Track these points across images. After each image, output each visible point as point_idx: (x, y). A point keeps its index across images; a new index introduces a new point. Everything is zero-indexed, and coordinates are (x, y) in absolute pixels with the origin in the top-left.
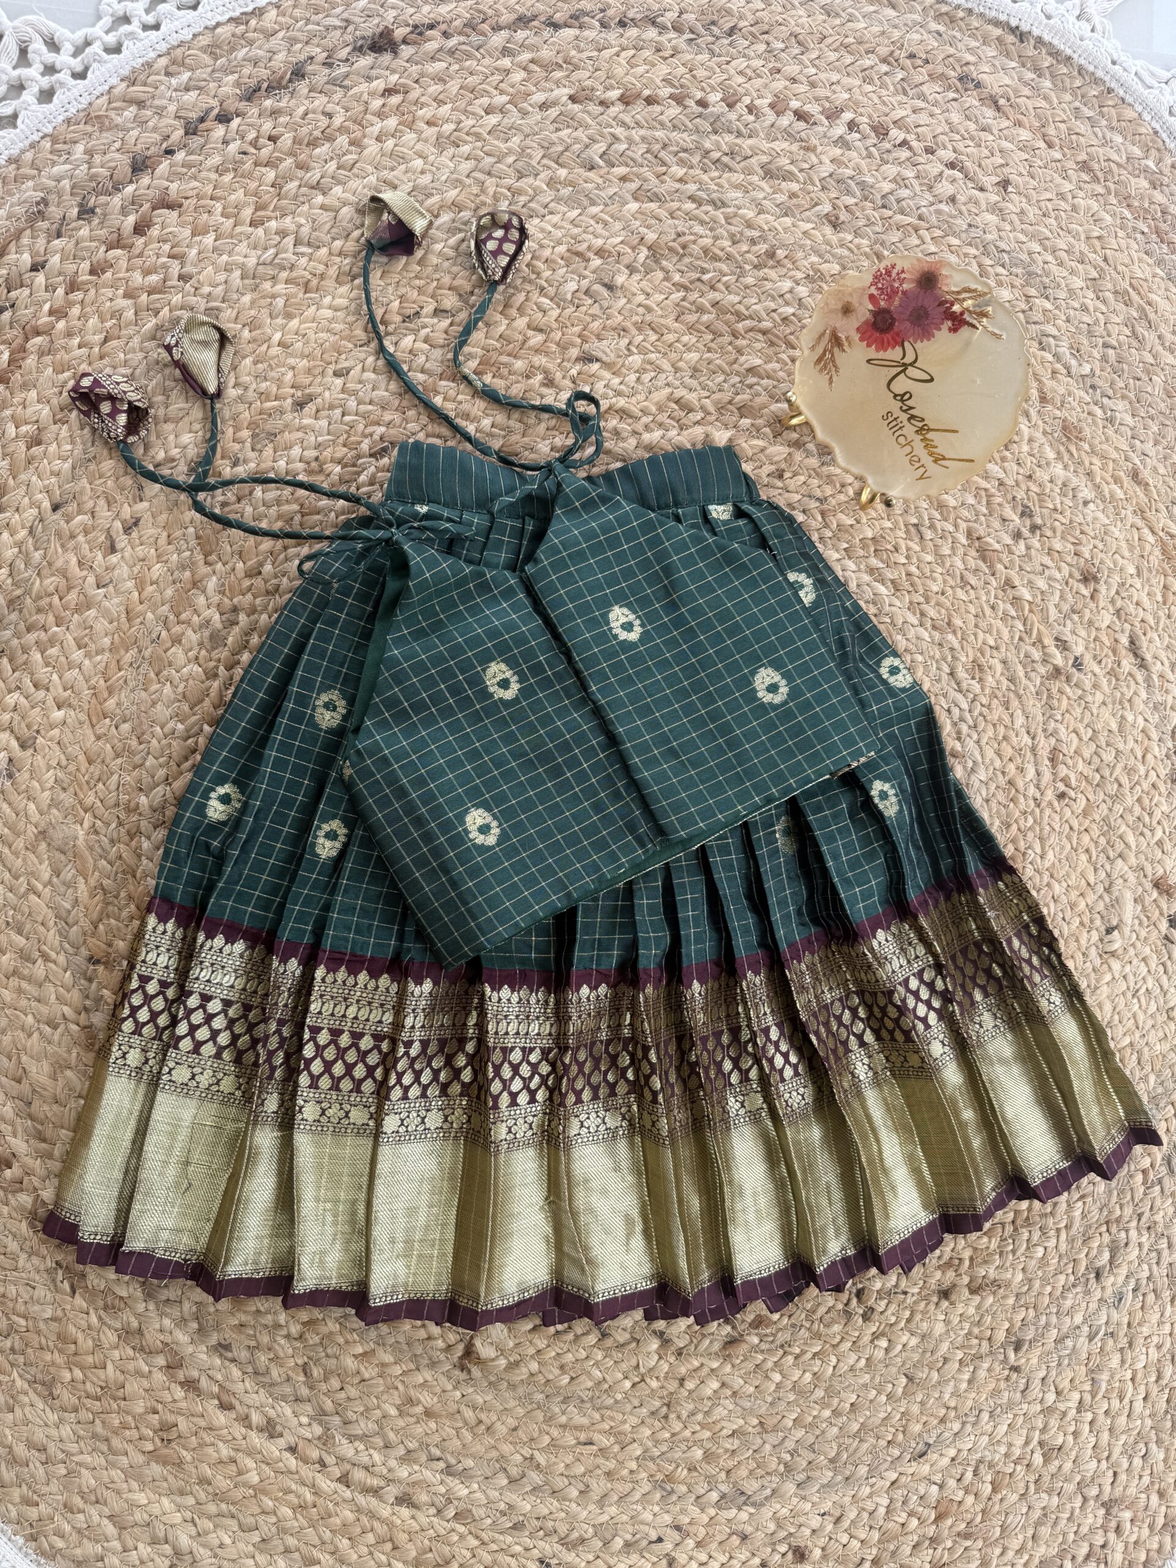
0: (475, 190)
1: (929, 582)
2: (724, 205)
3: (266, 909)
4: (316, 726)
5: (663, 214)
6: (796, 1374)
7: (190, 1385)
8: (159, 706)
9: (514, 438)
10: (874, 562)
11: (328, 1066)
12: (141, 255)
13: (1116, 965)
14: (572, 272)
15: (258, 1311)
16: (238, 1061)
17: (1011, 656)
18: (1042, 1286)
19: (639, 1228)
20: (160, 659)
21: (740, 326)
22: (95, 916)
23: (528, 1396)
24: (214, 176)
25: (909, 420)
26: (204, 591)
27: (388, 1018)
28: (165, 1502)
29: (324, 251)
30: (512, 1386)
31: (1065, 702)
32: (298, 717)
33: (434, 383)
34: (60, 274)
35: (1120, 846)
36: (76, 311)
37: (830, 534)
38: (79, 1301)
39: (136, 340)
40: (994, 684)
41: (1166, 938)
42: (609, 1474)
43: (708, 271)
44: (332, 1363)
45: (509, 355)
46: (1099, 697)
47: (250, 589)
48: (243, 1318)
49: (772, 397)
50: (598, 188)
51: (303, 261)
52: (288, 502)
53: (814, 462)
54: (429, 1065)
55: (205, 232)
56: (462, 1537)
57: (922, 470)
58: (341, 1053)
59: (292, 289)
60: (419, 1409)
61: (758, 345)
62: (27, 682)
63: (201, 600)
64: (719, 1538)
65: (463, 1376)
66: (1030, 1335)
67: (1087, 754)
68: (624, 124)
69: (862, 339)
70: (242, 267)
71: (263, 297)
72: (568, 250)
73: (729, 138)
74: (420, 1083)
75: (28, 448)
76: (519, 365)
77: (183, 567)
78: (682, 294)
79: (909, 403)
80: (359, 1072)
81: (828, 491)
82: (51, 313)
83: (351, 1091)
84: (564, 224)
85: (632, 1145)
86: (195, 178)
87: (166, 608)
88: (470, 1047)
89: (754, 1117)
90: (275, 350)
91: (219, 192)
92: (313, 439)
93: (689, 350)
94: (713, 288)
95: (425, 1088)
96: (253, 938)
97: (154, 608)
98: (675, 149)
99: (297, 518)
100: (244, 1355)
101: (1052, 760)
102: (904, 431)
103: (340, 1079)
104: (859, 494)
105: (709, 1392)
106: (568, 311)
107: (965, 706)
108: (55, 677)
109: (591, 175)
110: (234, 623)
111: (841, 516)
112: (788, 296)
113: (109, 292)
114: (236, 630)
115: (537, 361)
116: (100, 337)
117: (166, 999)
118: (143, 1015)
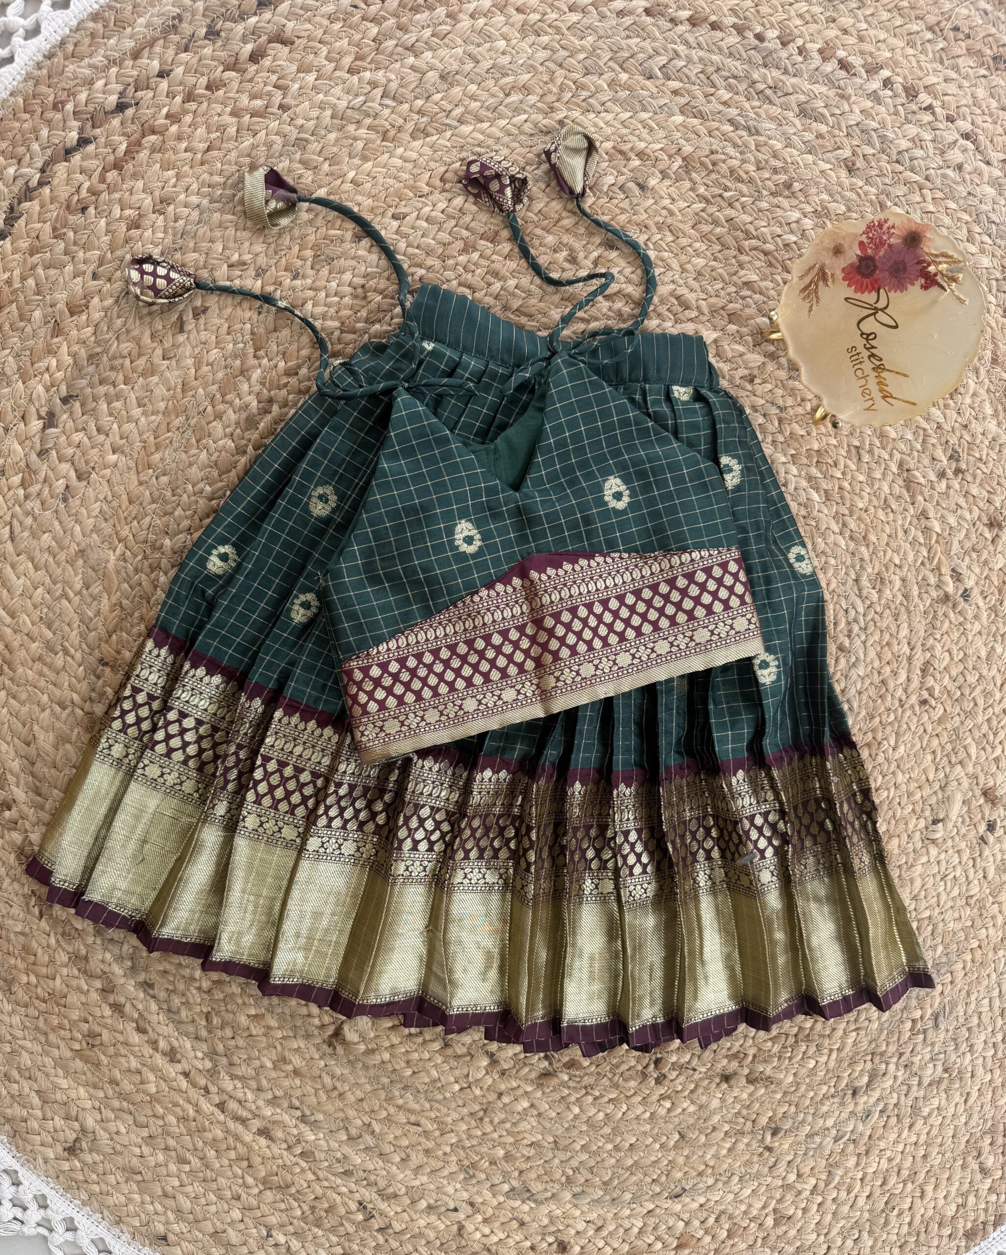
0: (545, 78)
1: (856, 498)
2: (758, 133)
3: (243, 654)
4: (309, 512)
5: (702, 130)
6: (592, 1111)
7: (117, 1008)
8: (194, 468)
9: (533, 301)
10: (814, 471)
11: (272, 789)
12: (250, 81)
13: (934, 851)
14: (613, 168)
15: (180, 964)
16: (200, 769)
17: (911, 577)
18: (807, 1090)
20: (202, 429)
21: (747, 244)
22: (111, 627)
23: (377, 1078)
24: (326, 22)
25: (869, 357)
26: (248, 380)
27: (326, 761)
28: (82, 1090)
29: (406, 106)
30: (366, 1067)
31: (947, 624)
32: (295, 502)
33: (475, 242)
34: (181, 84)
35: (962, 755)
36: (188, 118)
37: (782, 439)
38: (44, 924)
39: (234, 154)
40: (890, 597)
41: (982, 838)
42: (427, 1151)
43: (730, 190)
44: (229, 1017)
45: (543, 229)
46: (977, 627)
47: (286, 385)
48: (168, 967)
49: (759, 311)
50: (651, 96)
51: (387, 112)
52: (332, 318)
53: (783, 374)
54: (353, 804)
55: (308, 71)
56: (303, 1171)
57: (871, 402)
58: (284, 781)
59: (373, 135)
60: (289, 1068)
61: (758, 264)
62: (92, 426)
63: (245, 387)
64: (502, 1220)
65: (329, 1050)
66: (787, 1126)
67: (954, 672)
68: (687, 43)
69: (844, 279)
70: (334, 107)
71: (347, 138)
72: (614, 148)
73: (776, 73)
74: (342, 817)
75: (128, 230)
76: (550, 239)
77: (235, 356)
78: (703, 205)
79: (873, 343)
80: (296, 798)
81: (790, 402)
82: (167, 116)
83: (286, 812)
84: (616, 123)
85: (503, 899)
86: (309, 21)
87: (215, 387)
88: (387, 798)
89: (604, 898)
90: (348, 186)
91: (327, 38)
92: (364, 268)
93: (698, 255)
94: (730, 205)
95: (346, 822)
96: (229, 675)
97: (205, 386)
98: (727, 74)
99: (337, 333)
100: (163, 995)
101: (923, 671)
102: (863, 366)
103: (280, 801)
104: (815, 410)
105: (519, 1108)
106: (602, 201)
107: (861, 610)
108: (115, 426)
109: (648, 83)
110: (267, 412)
111: (795, 426)
112: (794, 225)
113: (218, 108)
114: (269, 417)
115: (566, 239)
116: (203, 146)
117: (151, 709)
118: (131, 718)
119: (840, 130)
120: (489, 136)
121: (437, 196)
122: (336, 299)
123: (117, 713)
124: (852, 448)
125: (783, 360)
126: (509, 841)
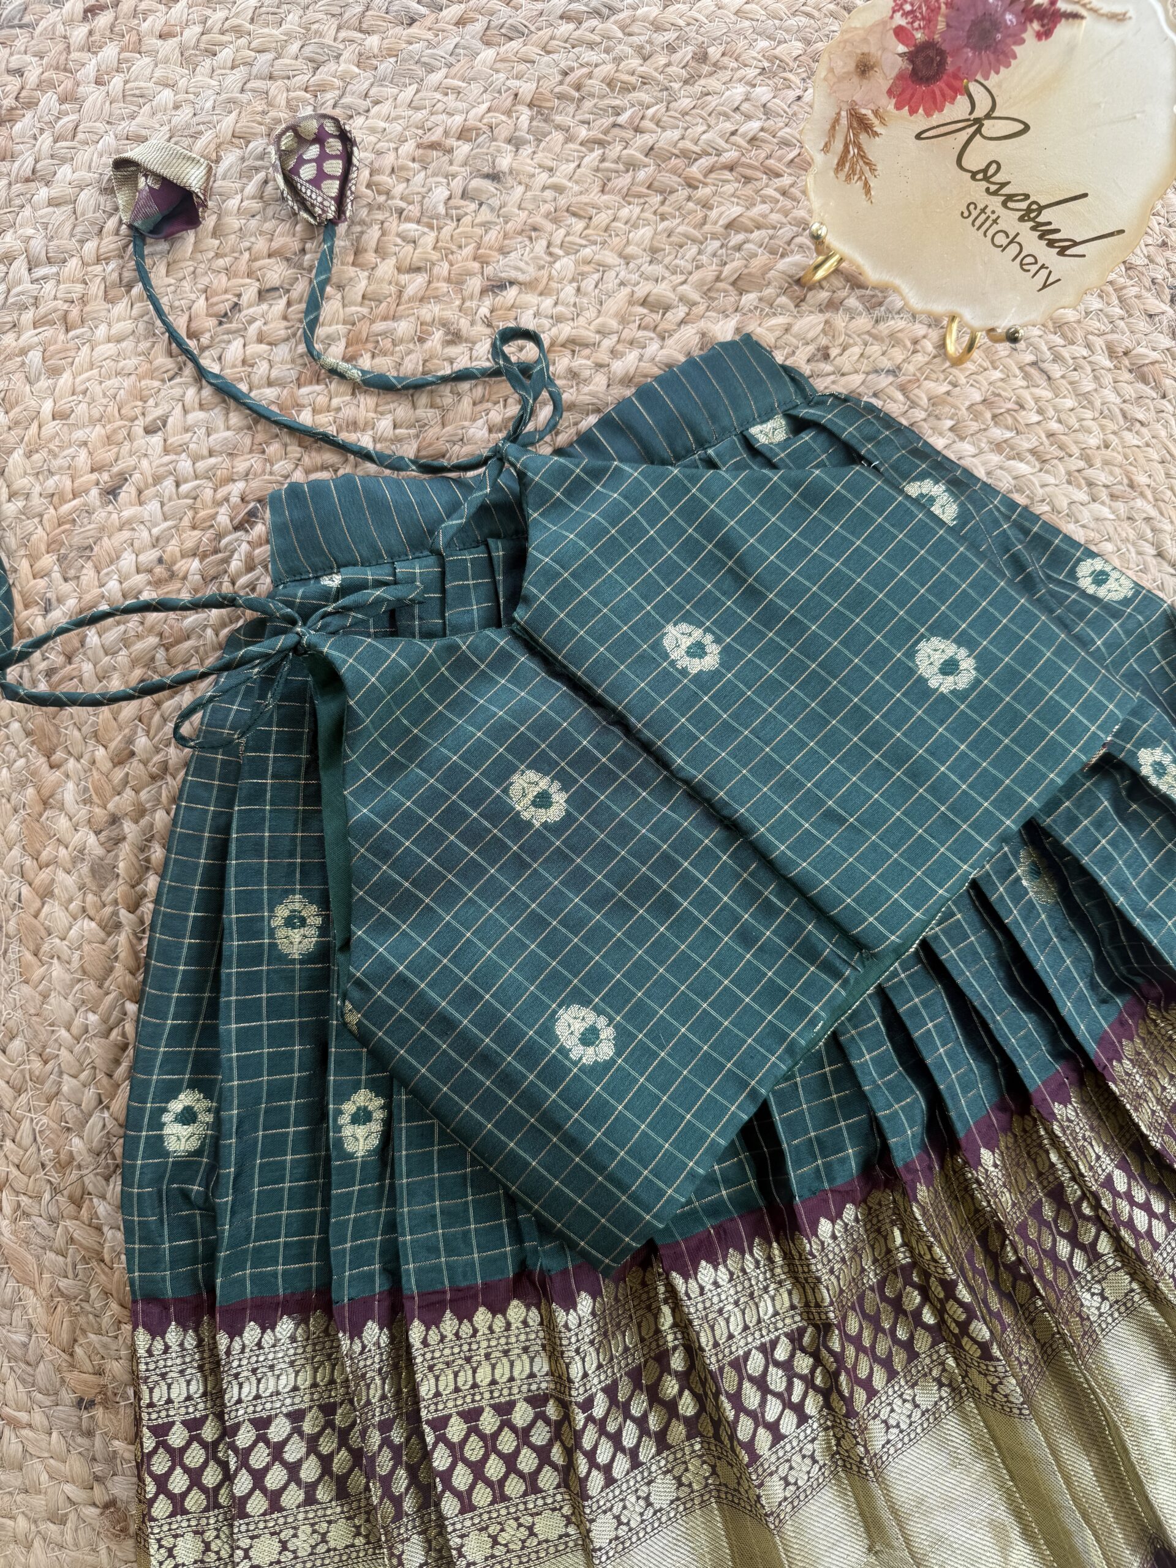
0: (259, 106)
1: (1081, 436)
2: (613, 10)
3: (305, 1257)
4: (283, 958)
5: (532, 51)
8: (53, 999)
9: (432, 433)
10: (998, 433)
11: (477, 1469)
14: (435, 175)
16: (342, 1493)
19: (1015, 1533)
20: (32, 930)
21: (695, 170)
22: (65, 1336)
25: (1004, 204)
26: (62, 808)
27: (542, 1365)
29: (74, 263)
32: (250, 956)
33: (292, 395)
37: (923, 415)
43: (624, 110)
45: (385, 318)
47: (125, 782)
49: (773, 252)
50: (430, 45)
51: (49, 287)
52: (139, 637)
53: (863, 322)
54: (627, 1415)
57: (1044, 273)
58: (490, 1442)
59: (48, 332)
61: (729, 188)
63: (63, 823)
69: (899, 107)
72: (419, 146)
74: (623, 1450)
76: (404, 327)
77: (22, 785)
78: (598, 152)
79: (999, 178)
80: (527, 1461)
81: (898, 355)
83: (525, 1494)
84: (400, 111)
85: (965, 1418)
87: (16, 851)
88: (677, 1362)
89: (1126, 1307)
92: (145, 534)
93: (635, 226)
94: (638, 130)
95: (634, 1453)
99: (161, 655)
102: (1002, 225)
103: (502, 1482)
104: (942, 345)
106: (447, 231)
109: (414, 30)
110: (120, 840)
111: (929, 385)
112: (745, 107)
114: (125, 848)
115: (427, 313)
117: (204, 1444)
118: (178, 1482)
123: (151, 1488)
124: (1028, 368)
125: (852, 302)
126: (917, 1314)
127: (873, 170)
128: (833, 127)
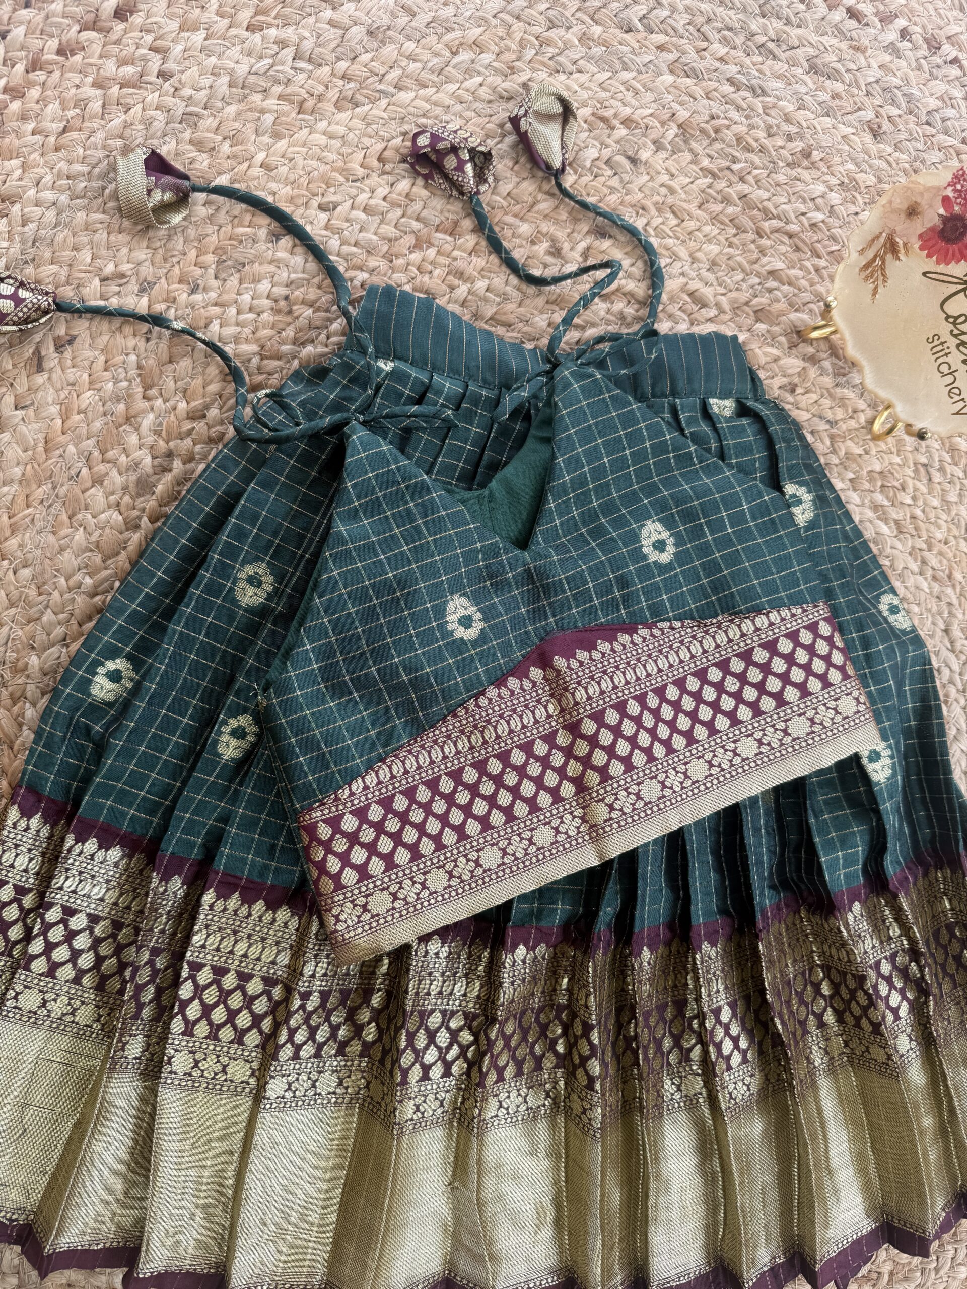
0: (501, 32)
1: (932, 528)
2: (764, 93)
3: (152, 812)
5: (698, 91)
8: (67, 555)
9: (510, 306)
10: (879, 498)
11: (207, 1010)
12: (118, 42)
14: (595, 139)
16: (100, 987)
19: (549, 1219)
20: (77, 500)
21: (766, 225)
25: (958, 346)
26: (137, 429)
27: (284, 959)
29: (326, 70)
32: (215, 590)
33: (429, 235)
34: (22, 48)
36: (34, 93)
37: (837, 461)
39: (99, 137)
43: (739, 161)
45: (515, 216)
47: (189, 433)
49: (791, 305)
50: (633, 52)
51: (302, 77)
52: (247, 341)
53: (827, 381)
54: (327, 1019)
55: (195, 28)
57: (962, 404)
58: (224, 996)
59: (285, 107)
61: (783, 249)
63: (133, 439)
69: (921, 248)
70: (231, 73)
71: (251, 110)
72: (593, 114)
73: (778, 24)
74: (314, 1041)
77: (118, 400)
78: (709, 180)
79: (963, 327)
80: (243, 1020)
81: (840, 414)
83: (232, 1042)
84: (592, 85)
87: (91, 442)
88: (376, 1000)
89: (691, 1103)
90: (256, 171)
92: (285, 275)
93: (710, 241)
94: (742, 179)
95: (320, 1047)
97: (77, 441)
98: (719, 25)
99: (255, 360)
102: (949, 359)
104: (871, 422)
106: (586, 179)
109: (627, 37)
110: (166, 470)
111: (850, 443)
112: (819, 201)
113: (76, 78)
114: (168, 477)
115: (545, 227)
116: (58, 126)
117: (21, 908)
119: (858, 87)
120: (436, 104)
121: (375, 179)
122: (251, 316)
124: (919, 466)
125: (827, 364)
126: (554, 1042)
127: (884, 281)
128: (873, 240)
